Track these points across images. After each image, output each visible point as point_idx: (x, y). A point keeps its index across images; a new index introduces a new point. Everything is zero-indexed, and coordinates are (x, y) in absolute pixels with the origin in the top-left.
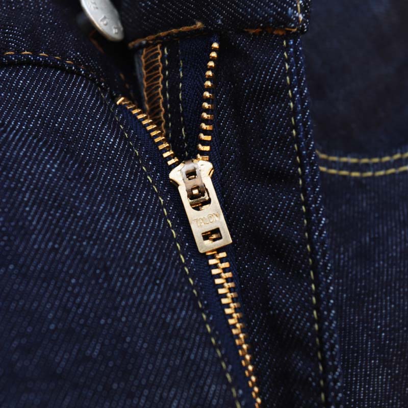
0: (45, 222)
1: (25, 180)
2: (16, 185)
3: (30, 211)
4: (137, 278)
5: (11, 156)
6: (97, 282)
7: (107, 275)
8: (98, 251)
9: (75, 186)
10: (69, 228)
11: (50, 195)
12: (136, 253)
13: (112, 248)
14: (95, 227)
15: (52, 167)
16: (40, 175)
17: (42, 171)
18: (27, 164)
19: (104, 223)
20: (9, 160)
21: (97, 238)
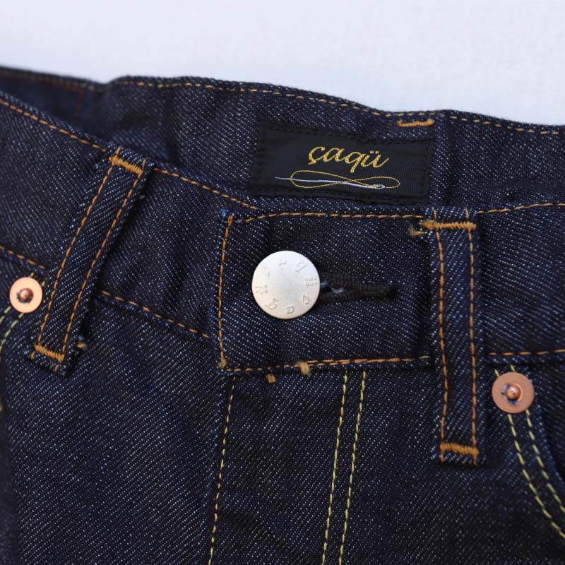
0: (135, 480)
1: (138, 441)
2: (130, 442)
3: (129, 466)
4: (176, 557)
5: (136, 418)
6: (147, 543)
7: (156, 542)
8: (159, 521)
9: (169, 462)
10: (149, 492)
11: (149, 461)
12: (185, 537)
13: (171, 523)
14: (167, 502)
15: (161, 439)
16: (149, 442)
17: (153, 440)
18: (144, 429)
19: (174, 502)
20: (134, 420)
21: (164, 510)
